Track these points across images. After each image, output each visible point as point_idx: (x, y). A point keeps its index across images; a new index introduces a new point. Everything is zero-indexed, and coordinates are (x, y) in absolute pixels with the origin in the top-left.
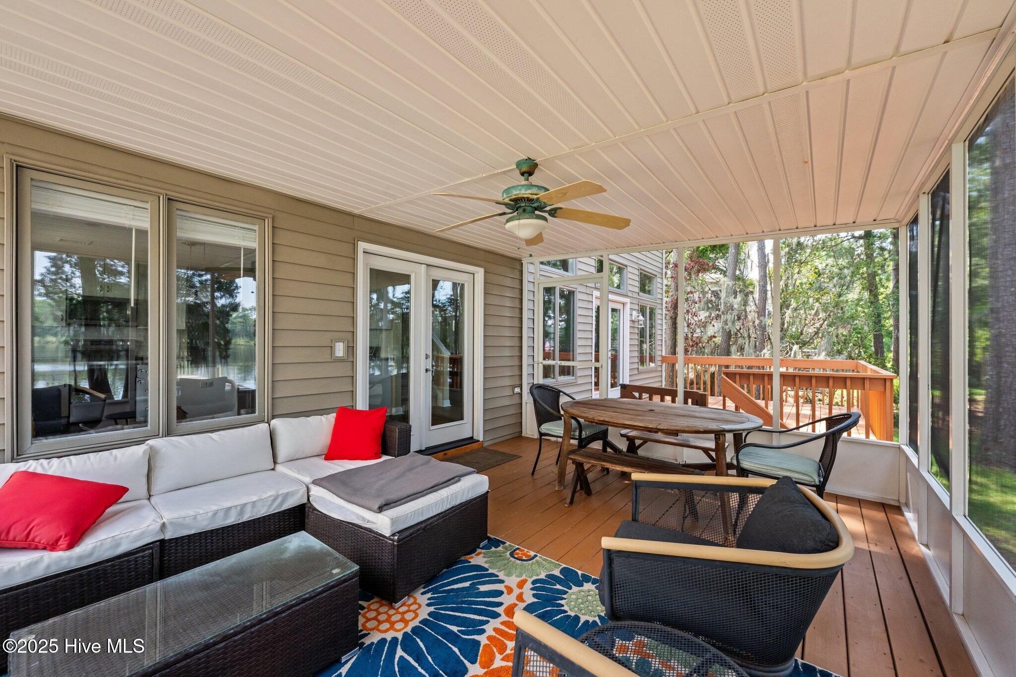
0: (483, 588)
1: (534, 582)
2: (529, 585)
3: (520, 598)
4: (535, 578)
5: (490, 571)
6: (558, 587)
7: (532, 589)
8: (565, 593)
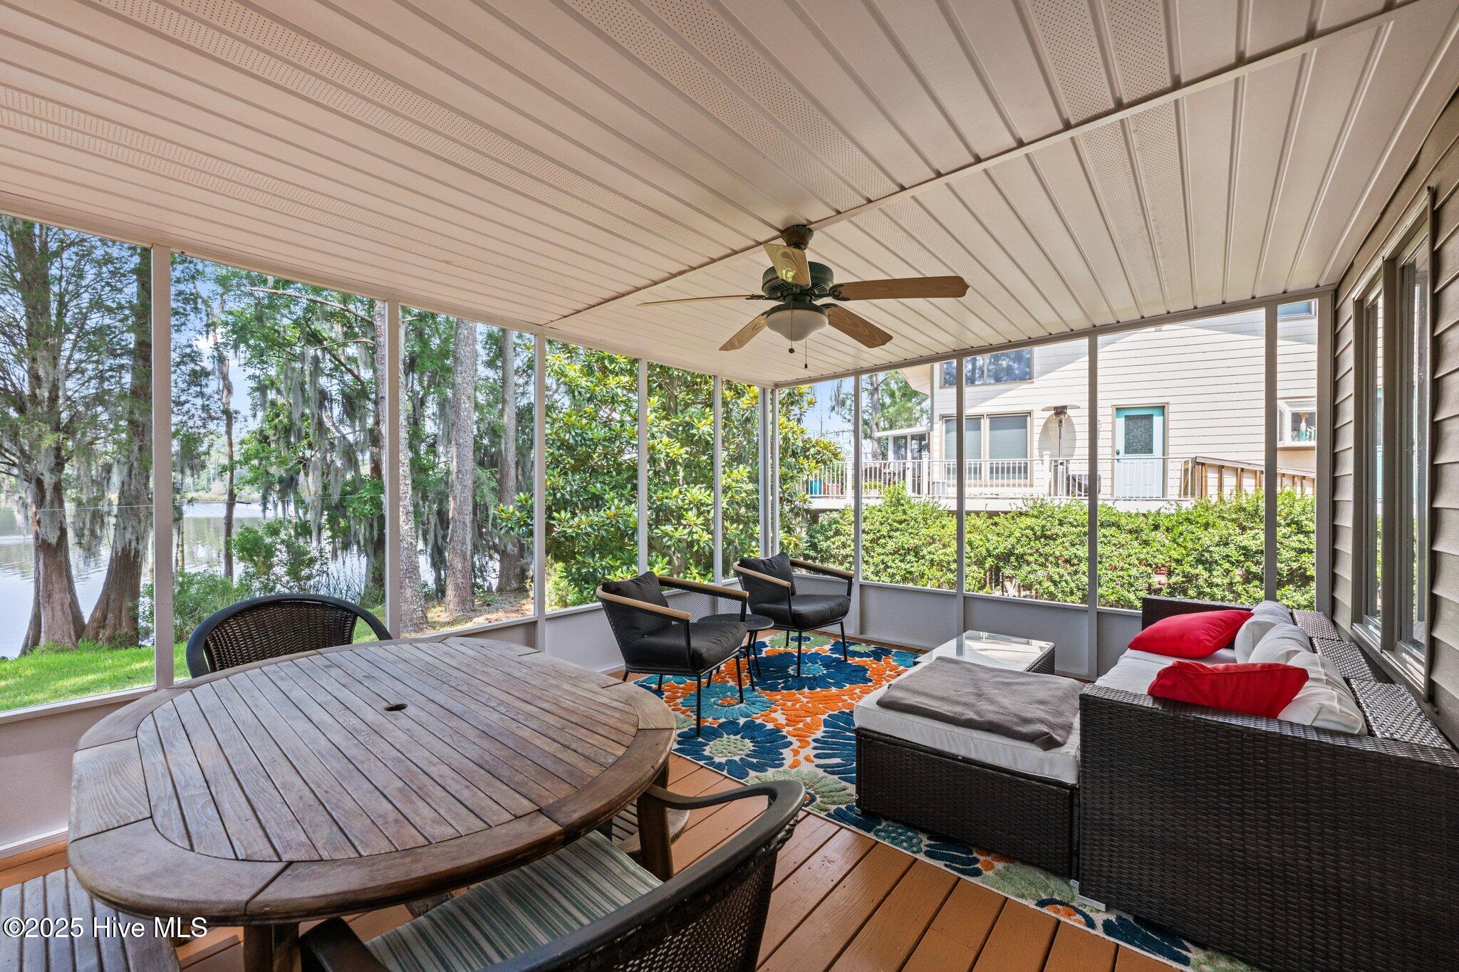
0: (838, 760)
1: (781, 765)
2: (787, 763)
3: (796, 753)
4: (781, 769)
5: (836, 777)
6: (755, 761)
7: (784, 759)
8: (747, 755)
